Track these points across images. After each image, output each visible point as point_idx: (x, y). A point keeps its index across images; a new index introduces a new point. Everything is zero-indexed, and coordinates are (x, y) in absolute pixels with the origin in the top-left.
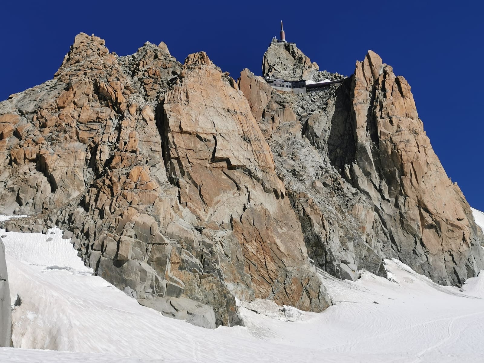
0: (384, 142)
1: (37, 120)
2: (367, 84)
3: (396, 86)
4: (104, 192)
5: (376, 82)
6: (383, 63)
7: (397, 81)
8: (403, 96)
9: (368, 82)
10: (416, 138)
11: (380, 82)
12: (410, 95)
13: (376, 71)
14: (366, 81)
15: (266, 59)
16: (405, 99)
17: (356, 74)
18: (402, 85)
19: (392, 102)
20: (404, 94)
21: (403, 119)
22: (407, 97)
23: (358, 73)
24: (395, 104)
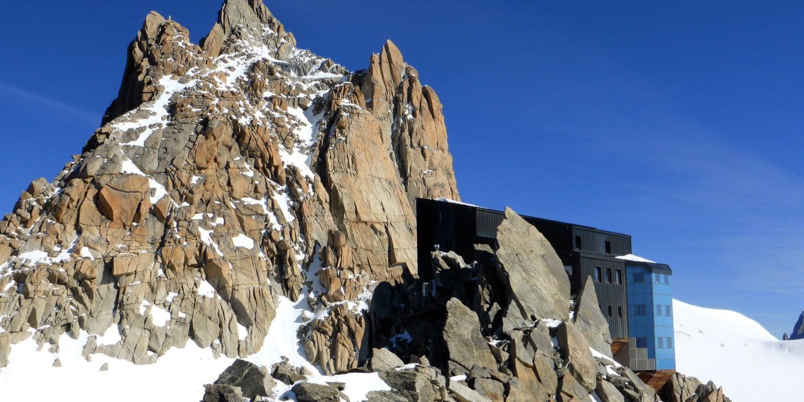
0: (415, 184)
1: (174, 188)
2: (387, 91)
3: (424, 100)
4: (343, 345)
5: (400, 89)
6: (404, 62)
7: (426, 94)
8: (433, 117)
9: (388, 88)
10: (450, 182)
11: (405, 91)
12: (441, 117)
13: (396, 73)
14: (386, 86)
15: (226, 16)
16: (436, 123)
17: (372, 73)
18: (433, 101)
19: (422, 126)
20: (435, 115)
21: (435, 152)
22: (438, 120)
23: (375, 72)
24: (427, 128)
